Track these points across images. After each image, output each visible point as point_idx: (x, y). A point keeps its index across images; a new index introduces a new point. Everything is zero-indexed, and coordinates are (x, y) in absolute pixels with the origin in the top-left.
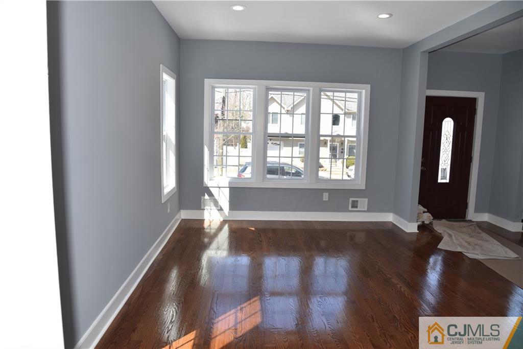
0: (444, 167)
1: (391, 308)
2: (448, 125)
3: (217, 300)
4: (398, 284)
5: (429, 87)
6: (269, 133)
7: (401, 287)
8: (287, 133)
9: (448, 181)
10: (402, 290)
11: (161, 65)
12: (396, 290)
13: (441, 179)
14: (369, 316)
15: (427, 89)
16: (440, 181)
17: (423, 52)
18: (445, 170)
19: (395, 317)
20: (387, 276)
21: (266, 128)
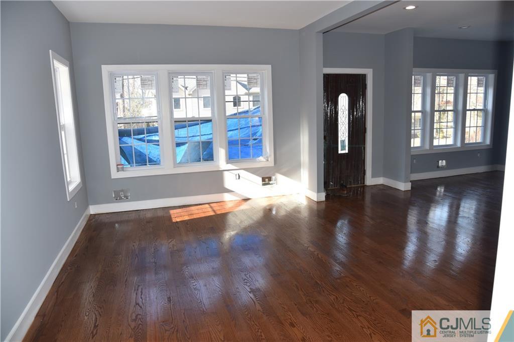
0: (343, 139)
1: (311, 274)
2: (343, 100)
3: (141, 294)
4: (315, 251)
5: (326, 65)
6: (175, 118)
7: (318, 254)
8: (193, 117)
9: (347, 151)
10: (320, 256)
11: (50, 51)
12: (314, 257)
13: (341, 150)
14: (294, 286)
15: (324, 67)
16: (340, 152)
17: (318, 32)
18: (343, 142)
19: (316, 282)
20: (304, 245)
21: (172, 113)
